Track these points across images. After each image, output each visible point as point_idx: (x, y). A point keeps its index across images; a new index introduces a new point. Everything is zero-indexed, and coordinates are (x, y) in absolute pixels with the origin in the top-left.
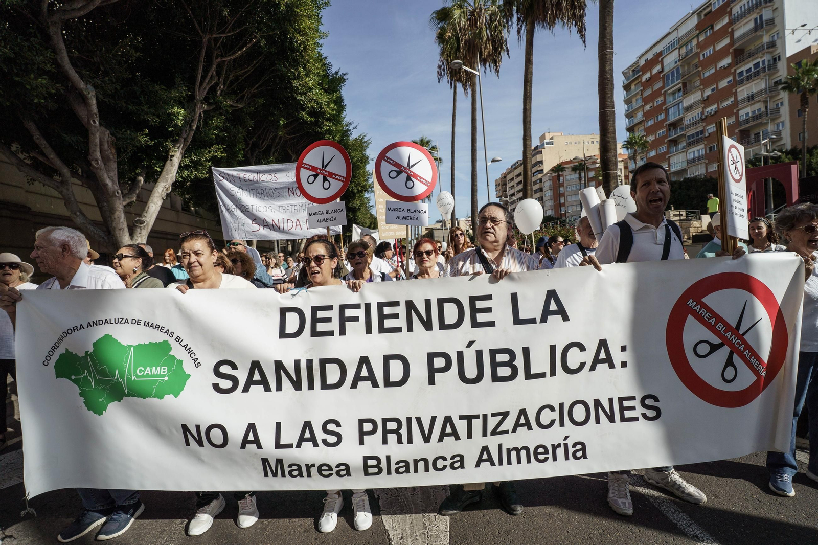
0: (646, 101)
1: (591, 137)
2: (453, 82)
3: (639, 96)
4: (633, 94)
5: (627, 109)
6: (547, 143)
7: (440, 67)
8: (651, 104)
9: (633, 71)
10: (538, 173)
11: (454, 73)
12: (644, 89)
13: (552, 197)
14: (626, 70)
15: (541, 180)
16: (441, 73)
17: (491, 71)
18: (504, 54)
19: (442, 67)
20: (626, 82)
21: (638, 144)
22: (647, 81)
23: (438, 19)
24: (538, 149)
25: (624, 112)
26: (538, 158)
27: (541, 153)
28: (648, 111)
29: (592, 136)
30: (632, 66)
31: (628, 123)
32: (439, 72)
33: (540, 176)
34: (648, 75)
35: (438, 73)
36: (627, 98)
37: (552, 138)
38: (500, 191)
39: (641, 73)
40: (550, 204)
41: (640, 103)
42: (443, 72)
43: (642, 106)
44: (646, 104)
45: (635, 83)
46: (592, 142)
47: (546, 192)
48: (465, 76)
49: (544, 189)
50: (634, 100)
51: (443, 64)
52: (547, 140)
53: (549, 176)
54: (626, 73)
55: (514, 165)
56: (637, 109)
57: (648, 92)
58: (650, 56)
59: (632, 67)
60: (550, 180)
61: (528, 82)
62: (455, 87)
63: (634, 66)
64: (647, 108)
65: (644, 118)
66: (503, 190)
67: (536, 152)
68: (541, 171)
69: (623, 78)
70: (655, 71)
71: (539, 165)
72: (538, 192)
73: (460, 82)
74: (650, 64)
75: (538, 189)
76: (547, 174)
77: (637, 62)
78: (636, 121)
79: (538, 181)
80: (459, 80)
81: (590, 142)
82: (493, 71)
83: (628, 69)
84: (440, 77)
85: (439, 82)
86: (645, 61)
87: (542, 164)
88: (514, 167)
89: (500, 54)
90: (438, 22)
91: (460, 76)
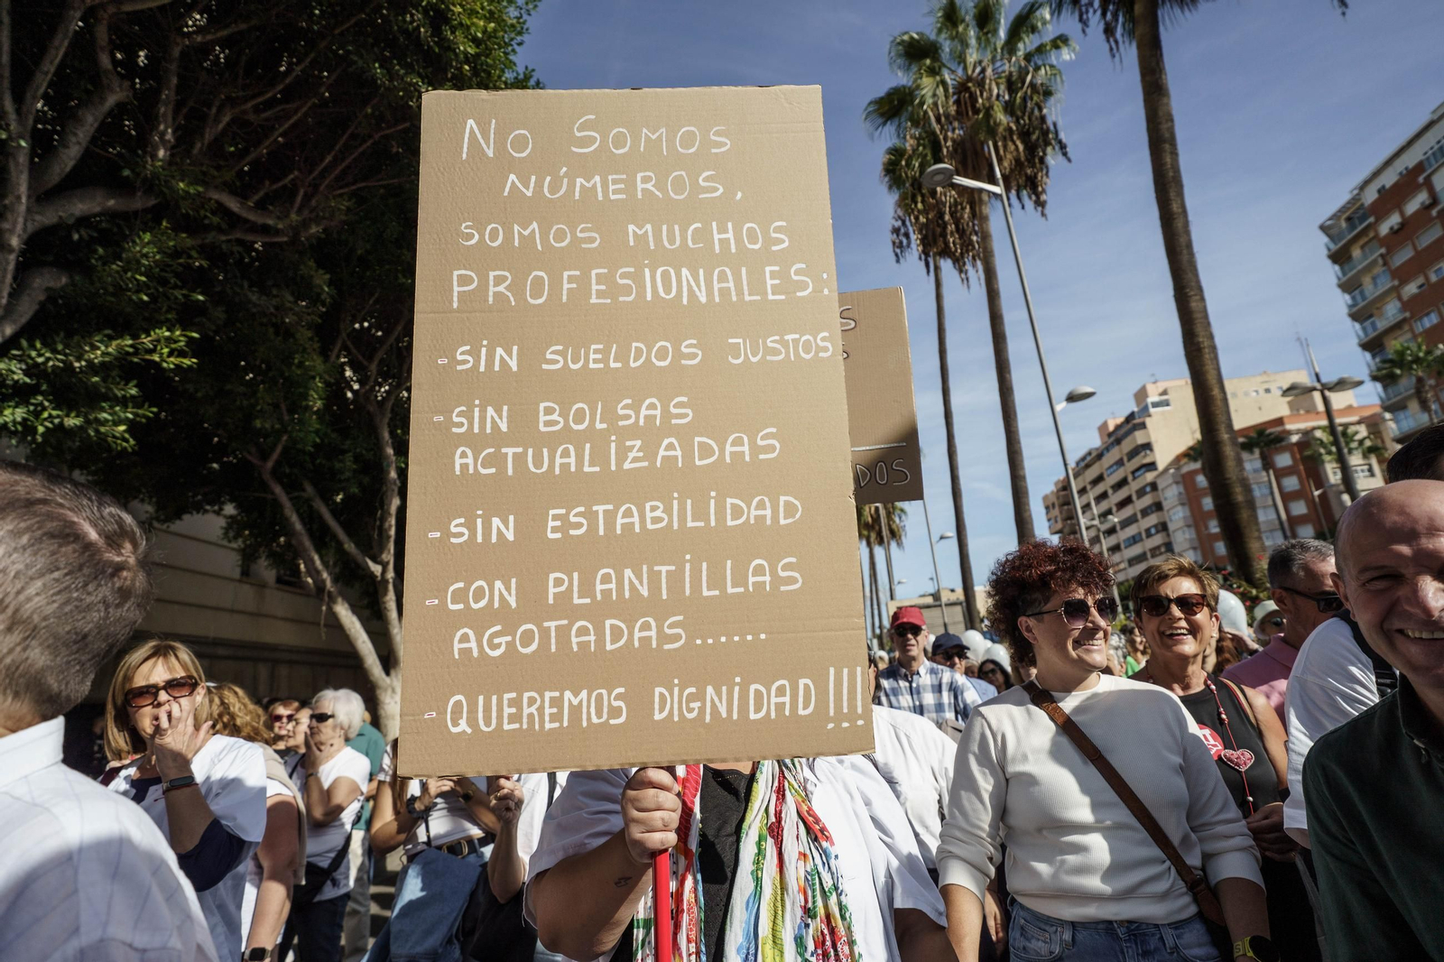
0: (1403, 275)
1: (1260, 379)
2: (931, 261)
3: (1378, 269)
4: (1360, 267)
5: (1350, 302)
6: (1155, 405)
7: (896, 231)
8: (1421, 280)
9: (1349, 219)
10: (1143, 470)
11: (930, 238)
12: (1389, 252)
13: (1190, 521)
14: (1330, 219)
15: (1154, 486)
16: (901, 242)
17: (1023, 207)
18: (1053, 159)
19: (902, 231)
20: (1334, 247)
21: (1425, 364)
22: (1394, 232)
23: (882, 115)
24: (1134, 419)
25: (1345, 311)
26: (1140, 437)
27: (1143, 426)
28: (1414, 298)
29: (1265, 378)
30: (1342, 210)
31: (1361, 333)
32: (897, 241)
33: (1150, 476)
34: (1394, 220)
35: (894, 243)
36: (1345, 279)
37: (1164, 393)
38: (1059, 519)
39: (1372, 219)
40: (1187, 536)
41: (1386, 283)
42: (905, 241)
43: (1395, 290)
44: (1404, 281)
45: (1365, 240)
46: (1268, 391)
47: (1171, 512)
48: (958, 241)
49: (1166, 505)
50: (1367, 281)
51: (904, 223)
52: (1153, 398)
53: (1173, 475)
54: (1330, 227)
55: (1083, 459)
56: (1382, 298)
57: (1403, 256)
58: (1389, 179)
59: (1345, 212)
60: (1177, 483)
61: (1165, 142)
62: (937, 269)
63: (1349, 209)
64: (1411, 289)
65: (1407, 314)
66: (1065, 515)
67: (1130, 426)
68: (1152, 466)
69: (1325, 239)
70: (1412, 207)
71: (1143, 454)
72: (1153, 512)
73: (949, 257)
74: (1392, 198)
75: (1150, 507)
76: (1166, 470)
77: (1355, 200)
78: (1382, 325)
79: (1148, 489)
80: (945, 252)
81: (1262, 392)
82: (1029, 204)
83: (1335, 217)
84: (898, 251)
85: (898, 261)
86: (1379, 191)
87: (1151, 450)
88: (1083, 464)
89: (1042, 160)
90: (880, 120)
91: (946, 244)
